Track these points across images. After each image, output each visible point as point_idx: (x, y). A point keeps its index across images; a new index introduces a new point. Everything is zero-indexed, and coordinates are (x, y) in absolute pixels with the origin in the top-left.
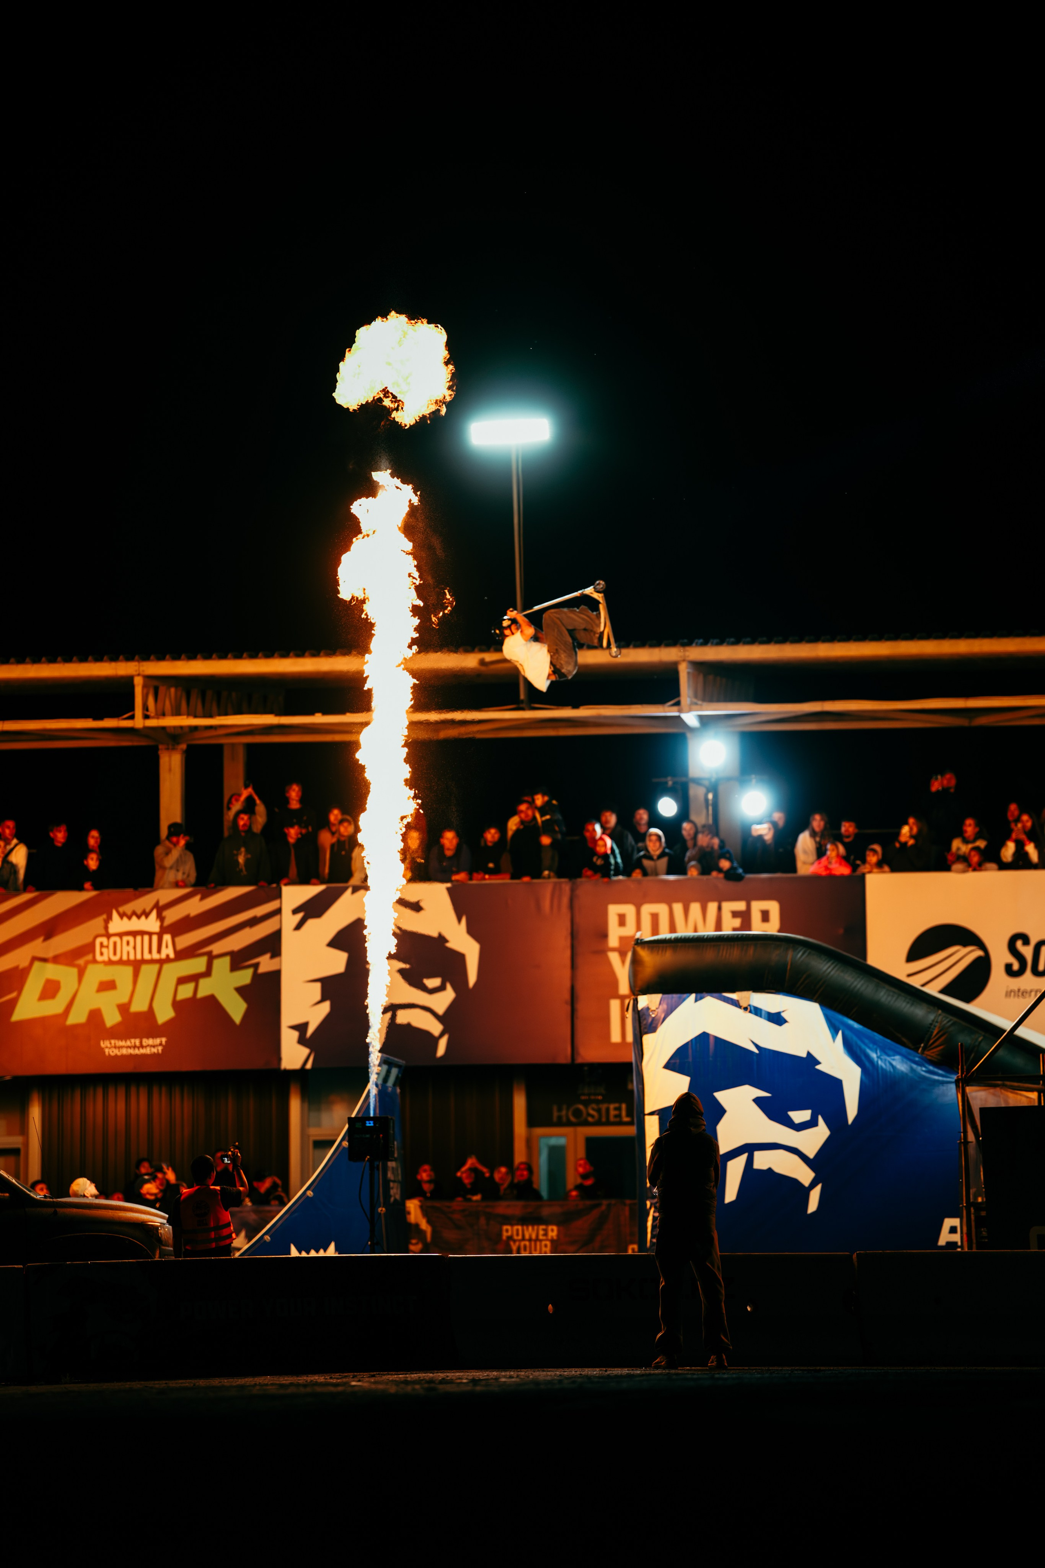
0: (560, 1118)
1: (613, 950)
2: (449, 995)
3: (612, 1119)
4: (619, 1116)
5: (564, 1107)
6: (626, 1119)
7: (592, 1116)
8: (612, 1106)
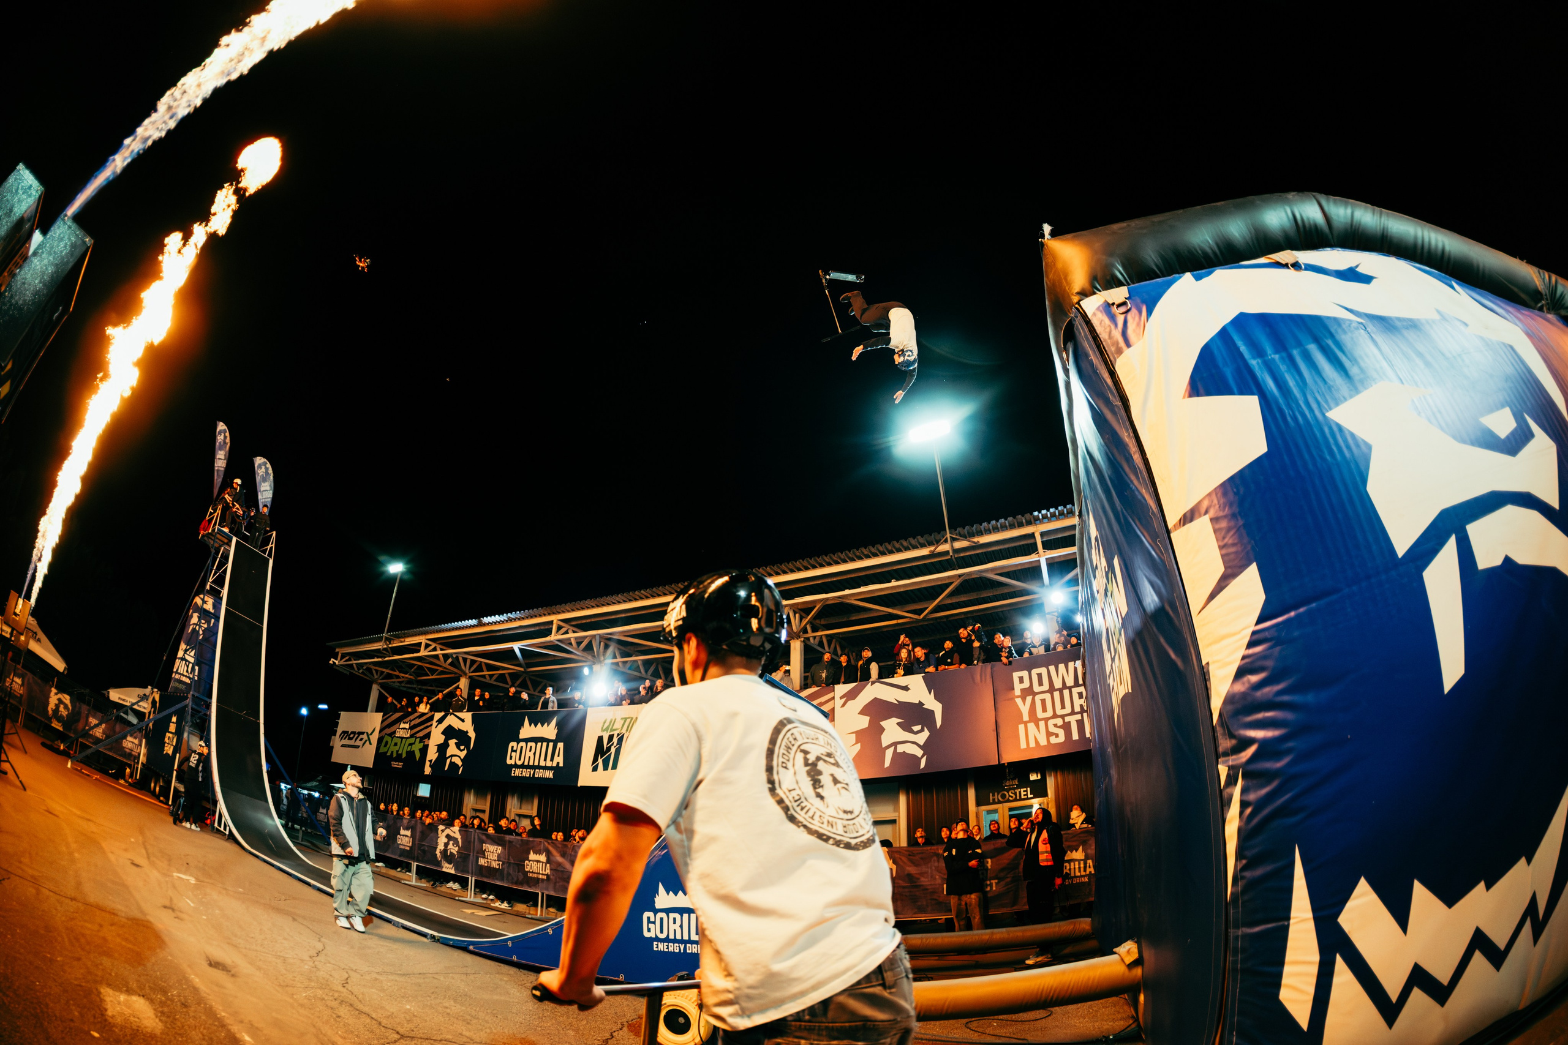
0: (994, 800)
1: (1018, 697)
2: (926, 734)
3: (1023, 797)
4: (1027, 795)
5: (996, 794)
6: (1030, 796)
7: (1012, 797)
8: (1022, 790)
